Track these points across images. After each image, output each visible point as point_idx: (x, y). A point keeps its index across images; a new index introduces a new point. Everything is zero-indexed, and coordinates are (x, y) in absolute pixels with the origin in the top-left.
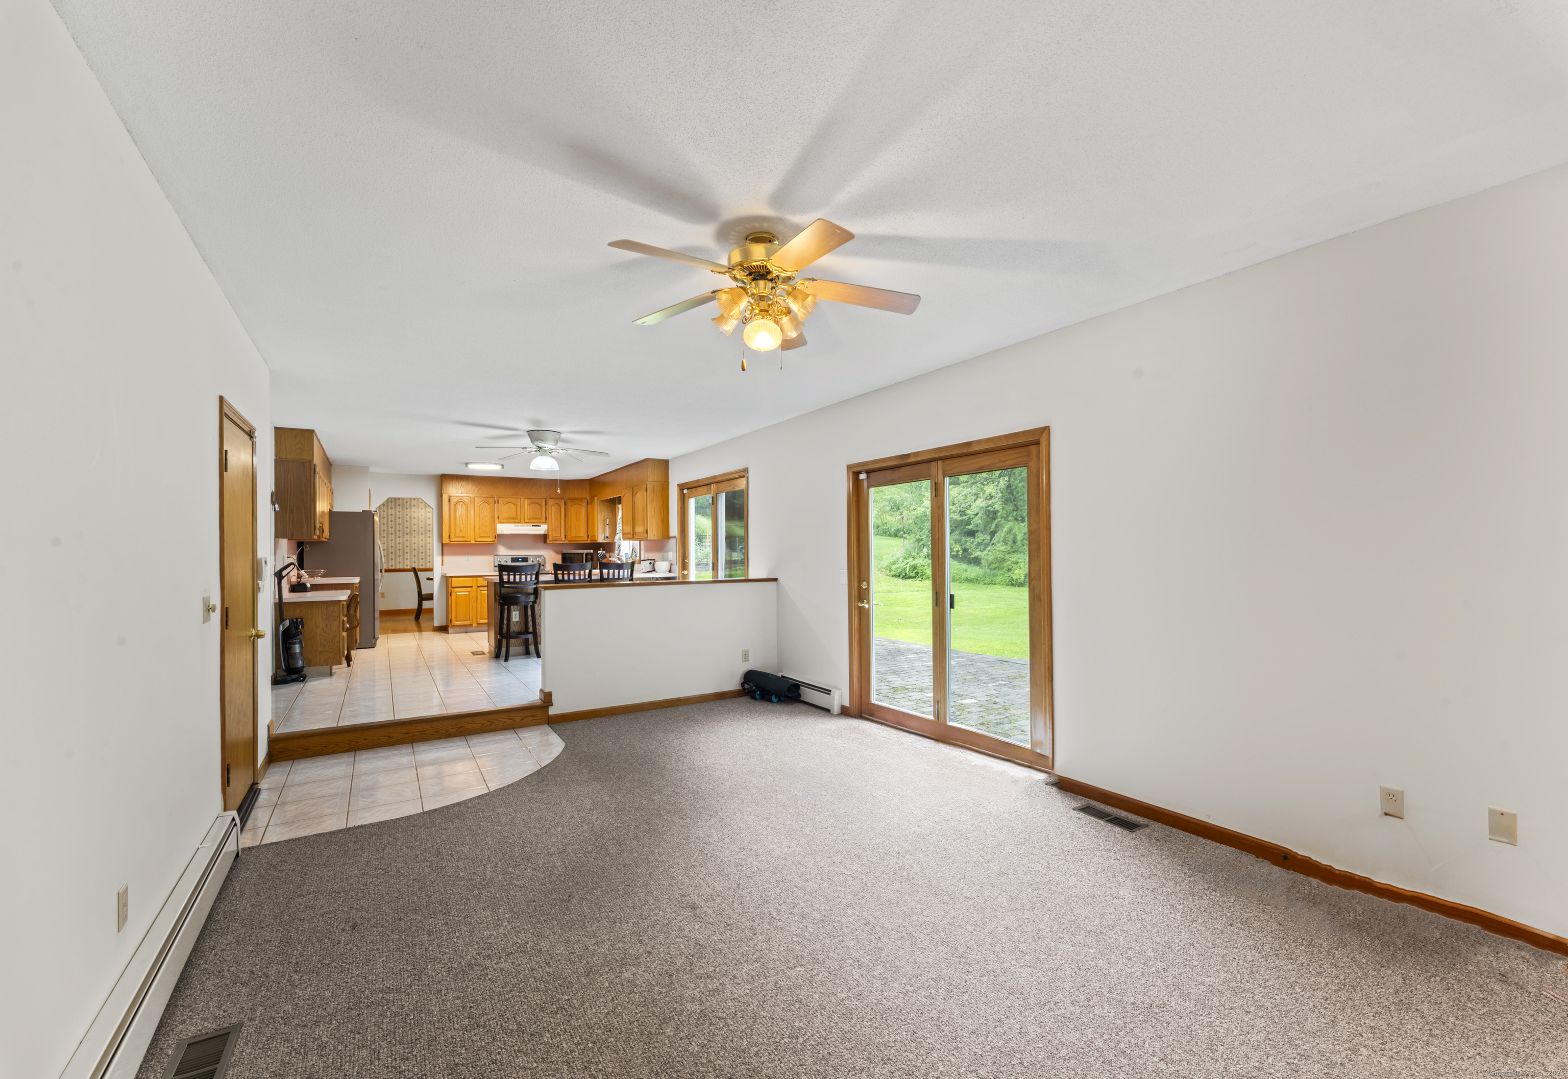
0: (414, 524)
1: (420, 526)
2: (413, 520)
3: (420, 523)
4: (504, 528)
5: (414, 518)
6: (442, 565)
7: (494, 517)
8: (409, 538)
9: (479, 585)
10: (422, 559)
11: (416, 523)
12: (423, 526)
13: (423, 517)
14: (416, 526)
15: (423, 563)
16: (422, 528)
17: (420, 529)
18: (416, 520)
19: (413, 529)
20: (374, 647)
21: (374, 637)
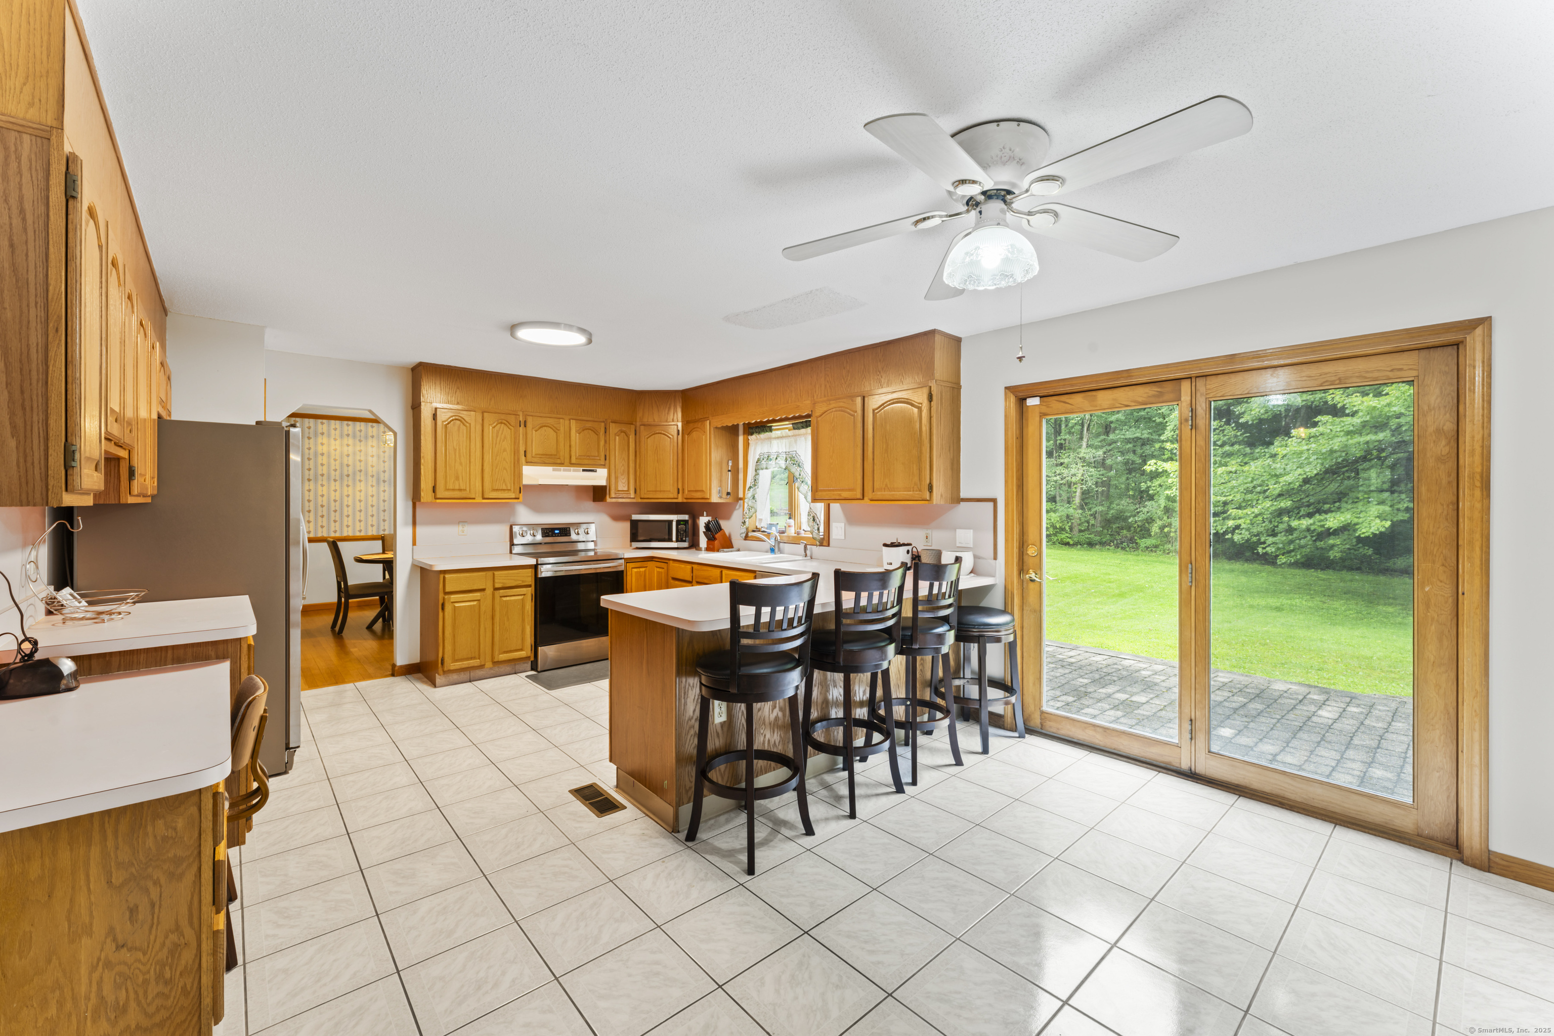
0: (322, 465)
1: (333, 467)
2: (320, 457)
3: (332, 462)
4: (533, 474)
5: (322, 454)
6: (414, 543)
7: (518, 451)
8: (312, 487)
9: (497, 586)
10: (335, 521)
11: (325, 462)
12: (337, 467)
13: (338, 452)
14: (325, 468)
15: (338, 529)
16: (335, 470)
17: (333, 473)
18: (325, 458)
19: (320, 472)
20: (286, 772)
21: (288, 748)
